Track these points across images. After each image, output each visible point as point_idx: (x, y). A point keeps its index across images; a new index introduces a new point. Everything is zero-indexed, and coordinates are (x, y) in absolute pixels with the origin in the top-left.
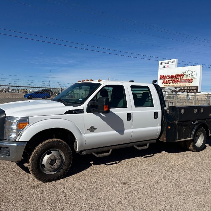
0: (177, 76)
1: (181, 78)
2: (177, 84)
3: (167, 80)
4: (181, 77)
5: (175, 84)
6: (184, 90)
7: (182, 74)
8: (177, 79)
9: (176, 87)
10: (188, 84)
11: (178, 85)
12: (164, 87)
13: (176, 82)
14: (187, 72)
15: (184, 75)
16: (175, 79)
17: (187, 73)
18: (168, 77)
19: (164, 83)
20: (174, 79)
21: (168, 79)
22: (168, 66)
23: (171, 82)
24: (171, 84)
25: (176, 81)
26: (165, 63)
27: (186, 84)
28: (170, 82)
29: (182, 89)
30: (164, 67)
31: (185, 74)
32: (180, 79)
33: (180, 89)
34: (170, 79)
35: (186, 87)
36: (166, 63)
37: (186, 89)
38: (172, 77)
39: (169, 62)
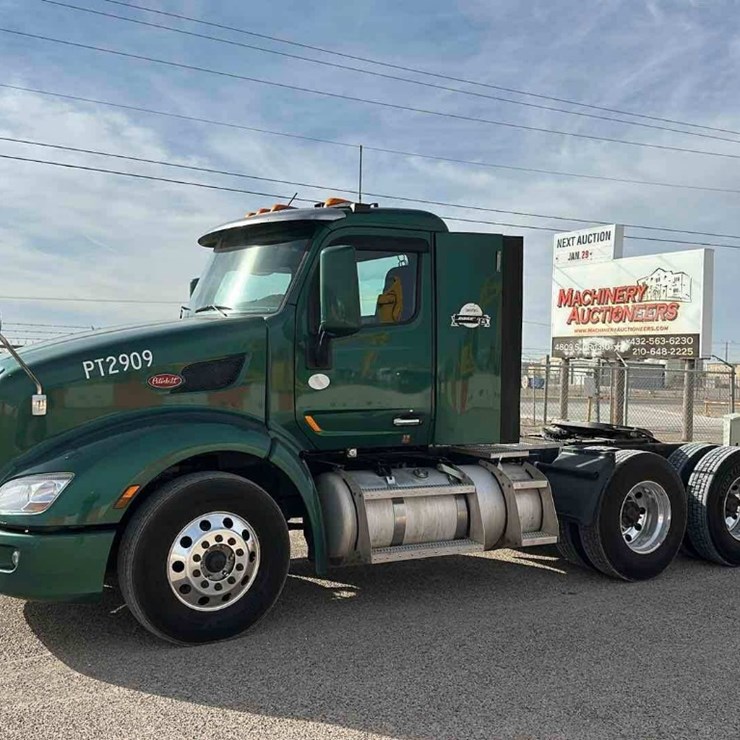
0: (621, 294)
1: (634, 302)
2: (621, 325)
3: (586, 308)
4: (637, 297)
5: (614, 325)
6: (648, 347)
7: (640, 284)
8: (622, 305)
9: (617, 339)
10: (660, 323)
11: (626, 327)
12: (575, 339)
13: (619, 316)
14: (655, 276)
15: (647, 287)
16: (615, 306)
17: (658, 280)
18: (588, 297)
19: (573, 322)
20: (610, 304)
21: (589, 306)
22: (586, 254)
23: (601, 316)
24: (600, 325)
25: (617, 314)
26: (576, 240)
27: (654, 324)
28: (597, 314)
29: (641, 346)
30: (574, 257)
31: (648, 283)
32: (630, 304)
33: (633, 346)
34: (596, 305)
35: (655, 336)
36: (579, 241)
37: (654, 346)
38: (603, 295)
39: (592, 238)
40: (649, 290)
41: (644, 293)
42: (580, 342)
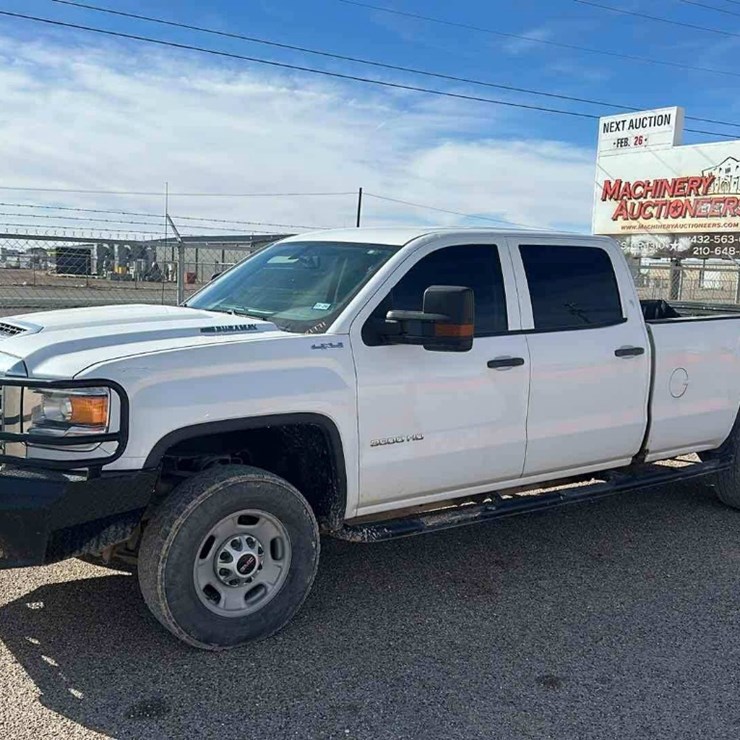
0: (681, 186)
1: (698, 195)
2: (680, 221)
3: (636, 202)
4: (701, 190)
5: (670, 221)
6: (712, 246)
7: (706, 174)
8: (682, 199)
9: (674, 237)
10: (729, 219)
11: (687, 223)
12: (622, 237)
13: (678, 211)
14: (724, 166)
15: (714, 179)
16: (673, 199)
17: (728, 170)
18: (640, 190)
19: (620, 218)
20: (667, 197)
21: (642, 200)
22: (639, 140)
23: (654, 211)
24: (653, 221)
25: (676, 208)
26: (627, 124)
27: (722, 221)
28: (650, 209)
29: (703, 245)
30: (623, 143)
31: (716, 173)
32: (692, 198)
33: (694, 245)
34: (649, 199)
35: (721, 234)
36: (631, 126)
37: (720, 244)
38: (659, 187)
39: (646, 122)
40: (716, 182)
41: (709, 186)
42: (628, 240)
